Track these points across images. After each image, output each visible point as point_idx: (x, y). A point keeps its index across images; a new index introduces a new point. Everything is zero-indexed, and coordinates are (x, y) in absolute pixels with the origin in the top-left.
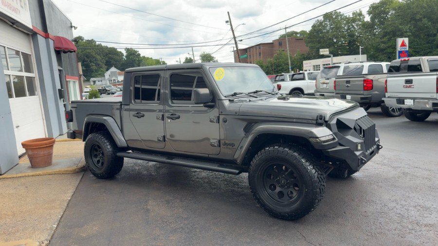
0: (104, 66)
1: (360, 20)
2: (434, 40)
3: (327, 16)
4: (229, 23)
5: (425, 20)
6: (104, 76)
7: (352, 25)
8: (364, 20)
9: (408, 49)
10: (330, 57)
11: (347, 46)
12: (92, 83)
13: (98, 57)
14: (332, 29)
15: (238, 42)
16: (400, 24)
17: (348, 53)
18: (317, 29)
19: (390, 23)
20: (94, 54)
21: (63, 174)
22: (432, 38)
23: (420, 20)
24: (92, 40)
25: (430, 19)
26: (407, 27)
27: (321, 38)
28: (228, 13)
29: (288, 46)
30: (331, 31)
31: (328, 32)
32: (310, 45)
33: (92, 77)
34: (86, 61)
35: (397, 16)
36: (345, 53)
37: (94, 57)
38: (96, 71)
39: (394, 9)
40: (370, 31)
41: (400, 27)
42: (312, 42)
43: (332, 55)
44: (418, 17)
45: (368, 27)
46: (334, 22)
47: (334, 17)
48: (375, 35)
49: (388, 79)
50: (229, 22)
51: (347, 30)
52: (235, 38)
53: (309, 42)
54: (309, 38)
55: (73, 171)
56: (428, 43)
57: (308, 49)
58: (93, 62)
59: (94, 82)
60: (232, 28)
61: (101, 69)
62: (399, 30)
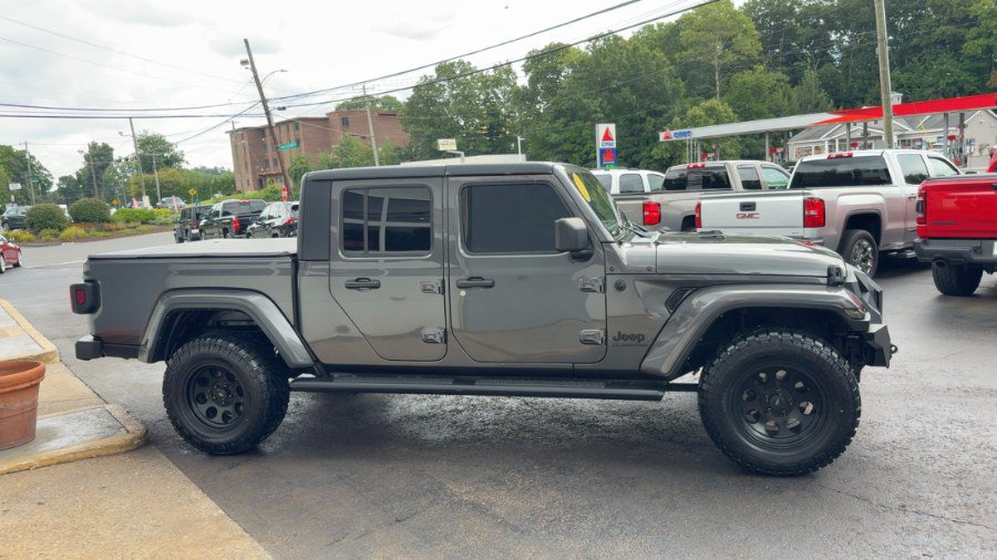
1: (507, 82)
2: (642, 130)
3: (445, 70)
4: (249, 66)
5: (626, 91)
7: (494, 92)
8: (515, 83)
9: (615, 146)
10: (459, 156)
11: (485, 135)
14: (455, 97)
15: (273, 112)
16: (584, 97)
17: (490, 150)
18: (425, 94)
19: (565, 92)
21: (98, 456)
22: (638, 126)
23: (617, 90)
25: (634, 89)
26: (597, 103)
27: (432, 114)
28: (246, 41)
29: (371, 127)
30: (452, 101)
31: (446, 104)
32: (412, 128)
35: (576, 79)
36: (484, 149)
39: (571, 65)
40: (529, 108)
41: (585, 101)
42: (417, 122)
43: (462, 153)
44: (615, 84)
45: (524, 98)
46: (459, 84)
47: (458, 72)
48: (539, 114)
49: (703, 202)
50: (249, 62)
51: (485, 101)
52: (264, 101)
53: (412, 122)
54: (408, 114)
55: (127, 445)
56: (632, 134)
57: (407, 137)
60: (256, 77)
62: (583, 108)
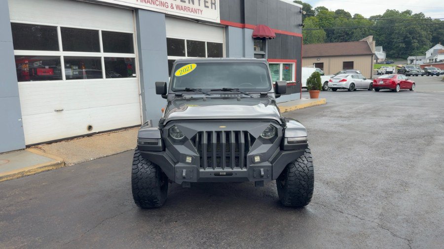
0: (428, 42)
6: (425, 54)
12: (409, 62)
13: (423, 33)
20: (418, 29)
24: (421, 13)
33: (411, 55)
34: (408, 38)
37: (419, 33)
38: (418, 48)
58: (416, 39)
59: (412, 61)
61: (424, 46)
